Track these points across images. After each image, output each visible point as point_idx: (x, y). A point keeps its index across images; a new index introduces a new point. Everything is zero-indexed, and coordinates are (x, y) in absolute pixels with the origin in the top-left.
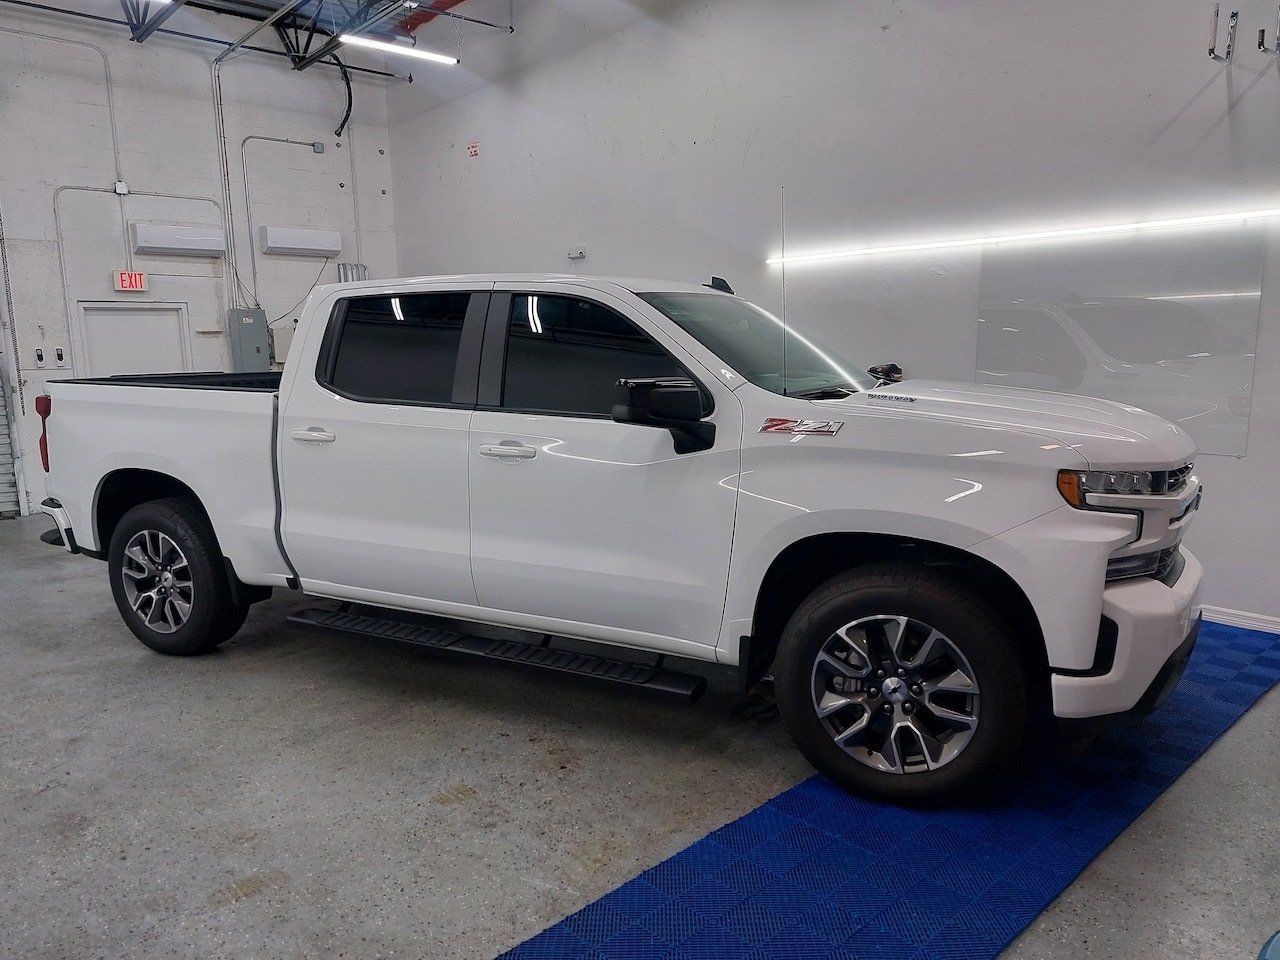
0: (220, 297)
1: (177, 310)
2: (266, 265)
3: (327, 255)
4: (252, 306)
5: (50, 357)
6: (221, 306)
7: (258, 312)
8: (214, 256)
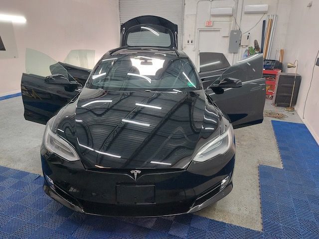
0: (230, 27)
1: (219, 31)
2: (245, 17)
3: (264, 13)
4: (238, 29)
5: (190, 42)
6: (230, 29)
7: (239, 31)
8: (231, 16)
